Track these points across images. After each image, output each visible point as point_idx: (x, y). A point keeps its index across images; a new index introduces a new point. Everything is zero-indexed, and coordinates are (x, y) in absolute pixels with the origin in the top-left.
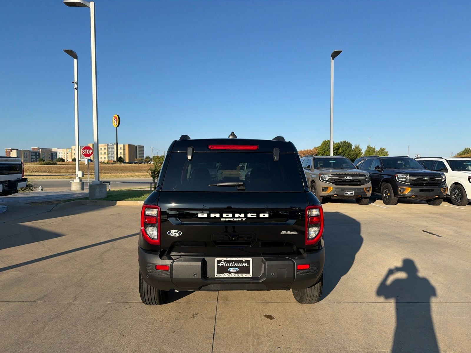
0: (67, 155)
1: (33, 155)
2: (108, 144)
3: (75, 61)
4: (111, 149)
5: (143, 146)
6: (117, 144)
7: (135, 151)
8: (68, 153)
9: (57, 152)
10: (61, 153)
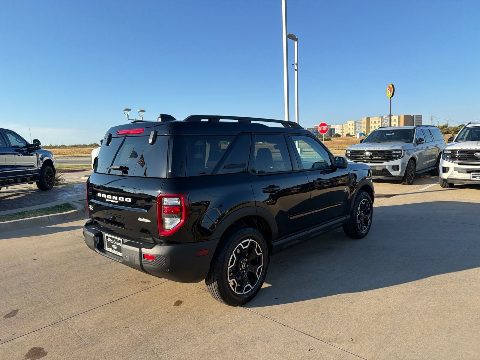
0: (343, 130)
1: (315, 133)
2: (382, 117)
3: (296, 42)
4: (385, 122)
5: (421, 116)
6: (391, 116)
7: (411, 122)
8: (344, 128)
9: (335, 128)
10: (338, 129)
